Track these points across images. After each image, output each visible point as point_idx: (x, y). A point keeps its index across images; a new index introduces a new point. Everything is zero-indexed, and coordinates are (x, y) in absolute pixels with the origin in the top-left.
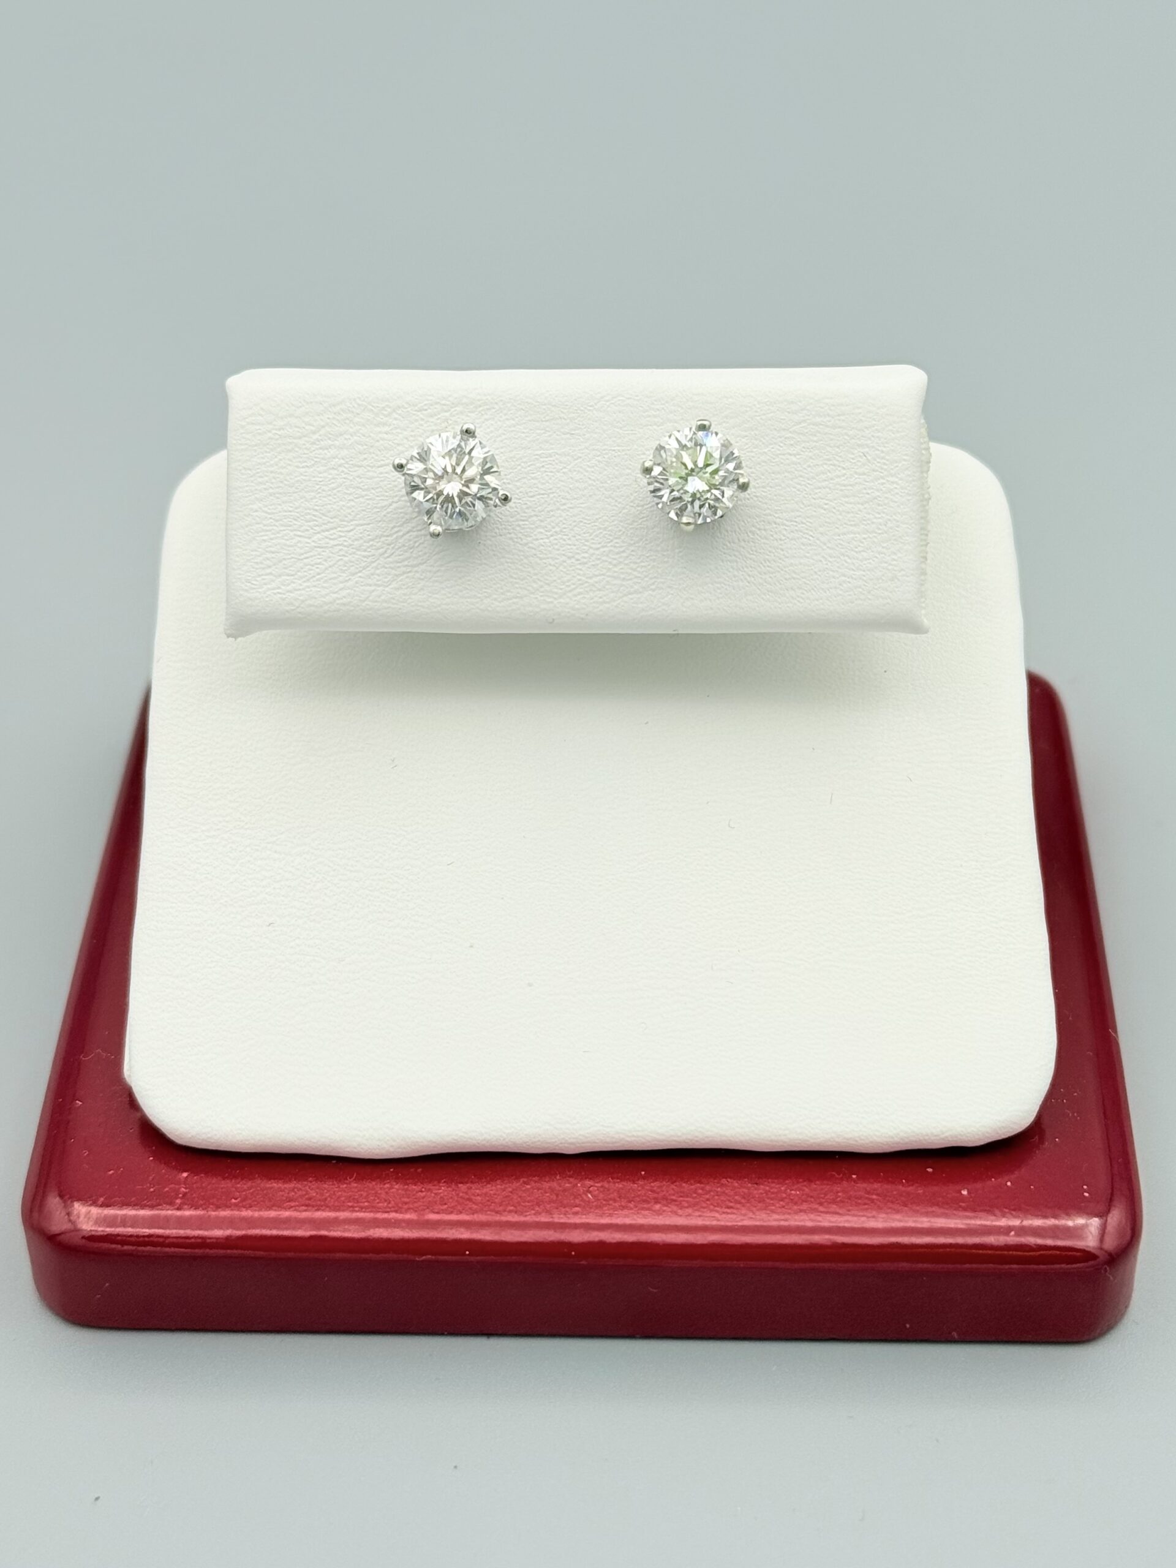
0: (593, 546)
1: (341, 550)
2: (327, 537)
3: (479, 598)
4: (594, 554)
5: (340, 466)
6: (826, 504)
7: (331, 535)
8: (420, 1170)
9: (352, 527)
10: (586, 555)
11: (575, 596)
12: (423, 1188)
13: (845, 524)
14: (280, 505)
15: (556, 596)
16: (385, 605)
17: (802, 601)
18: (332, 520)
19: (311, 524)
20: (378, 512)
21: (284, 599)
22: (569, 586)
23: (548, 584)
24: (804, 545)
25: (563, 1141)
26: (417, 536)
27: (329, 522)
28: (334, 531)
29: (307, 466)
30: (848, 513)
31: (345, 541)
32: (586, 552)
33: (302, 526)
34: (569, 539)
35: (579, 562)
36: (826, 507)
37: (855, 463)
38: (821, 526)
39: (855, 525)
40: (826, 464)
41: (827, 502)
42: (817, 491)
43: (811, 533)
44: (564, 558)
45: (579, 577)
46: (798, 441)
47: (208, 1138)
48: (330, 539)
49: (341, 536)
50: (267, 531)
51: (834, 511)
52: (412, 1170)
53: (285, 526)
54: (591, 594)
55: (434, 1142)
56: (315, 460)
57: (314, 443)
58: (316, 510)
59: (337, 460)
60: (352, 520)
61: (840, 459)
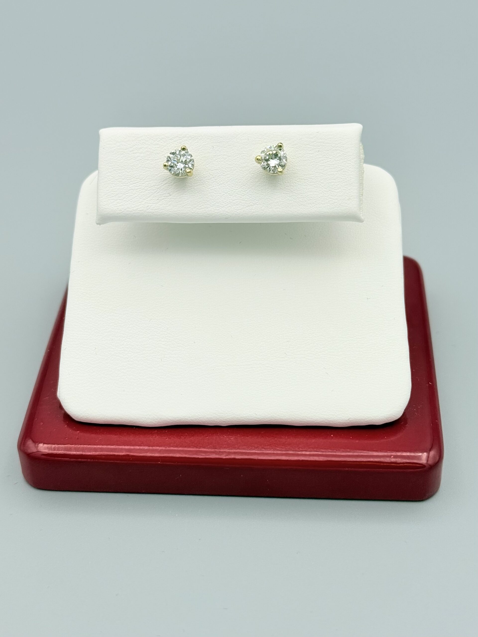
0: (235, 189)
1: (140, 190)
2: (135, 186)
3: (192, 208)
4: (235, 191)
5: (140, 160)
6: (324, 172)
7: (137, 185)
8: (166, 431)
9: (144, 182)
10: (232, 192)
11: (228, 207)
12: (167, 437)
13: (331, 179)
14: (117, 174)
15: (221, 207)
16: (156, 211)
17: (314, 208)
18: (137, 180)
19: (129, 181)
20: (154, 176)
21: (118, 209)
22: (225, 204)
23: (218, 203)
24: (315, 187)
25: (221, 421)
26: (169, 186)
27: (136, 180)
28: (137, 184)
29: (128, 160)
30: (332, 175)
31: (141, 187)
32: (232, 191)
33: (125, 182)
34: (226, 186)
35: (229, 195)
36: (323, 173)
37: (334, 156)
38: (321, 180)
39: (334, 179)
40: (323, 157)
41: (324, 171)
42: (320, 167)
43: (318, 183)
44: (224, 193)
45: (229, 200)
46: (313, 149)
47: (87, 418)
48: (136, 186)
49: (140, 186)
50: (113, 184)
51: (327, 174)
52: (164, 431)
53: (119, 182)
54: (234, 207)
55: (172, 420)
56: (131, 157)
57: (131, 151)
58: (131, 176)
59: (139, 158)
60: (144, 180)
61: (328, 155)
